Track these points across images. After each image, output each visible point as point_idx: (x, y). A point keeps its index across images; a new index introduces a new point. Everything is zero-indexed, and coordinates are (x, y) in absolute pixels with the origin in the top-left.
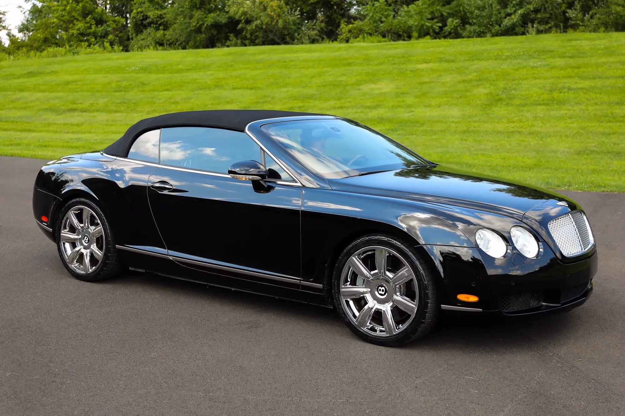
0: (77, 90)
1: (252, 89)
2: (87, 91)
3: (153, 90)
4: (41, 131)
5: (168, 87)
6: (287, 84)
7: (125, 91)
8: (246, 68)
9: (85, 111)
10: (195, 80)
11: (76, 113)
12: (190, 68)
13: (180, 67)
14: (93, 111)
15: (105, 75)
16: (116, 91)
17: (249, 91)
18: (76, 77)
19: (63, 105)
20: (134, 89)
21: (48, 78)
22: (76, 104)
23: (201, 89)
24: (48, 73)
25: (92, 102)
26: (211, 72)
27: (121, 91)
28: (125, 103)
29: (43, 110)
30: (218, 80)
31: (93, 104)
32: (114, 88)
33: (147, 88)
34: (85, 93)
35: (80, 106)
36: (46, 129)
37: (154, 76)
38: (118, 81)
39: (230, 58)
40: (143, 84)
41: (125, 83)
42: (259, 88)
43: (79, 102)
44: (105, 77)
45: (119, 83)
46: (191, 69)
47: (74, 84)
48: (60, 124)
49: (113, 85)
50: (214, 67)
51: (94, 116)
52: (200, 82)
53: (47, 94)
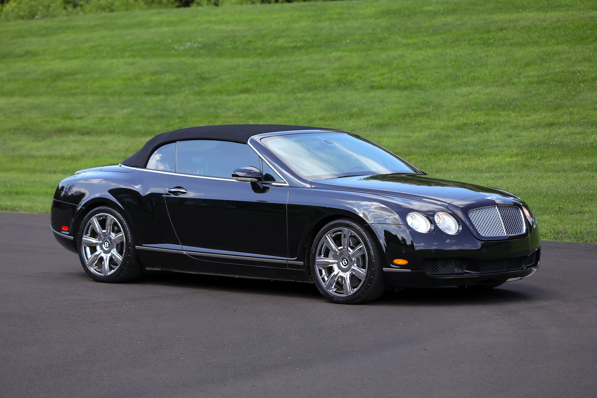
0: (74, 91)
1: (405, 88)
2: (93, 93)
3: (220, 92)
4: (7, 170)
5: (249, 85)
6: (474, 78)
7: (166, 94)
8: (408, 45)
9: (88, 133)
10: (304, 71)
11: (71, 137)
12: (298, 45)
13: (281, 42)
14: (103, 133)
15: (131, 60)
16: (147, 94)
17: (398, 93)
18: (75, 64)
19: (47, 122)
20: (183, 89)
21: (19, 65)
22: (71, 119)
23: (310, 89)
24: (20, 56)
25: (101, 115)
26: (339, 54)
27: (158, 94)
28: (162, 117)
29: (10, 130)
30: (346, 71)
31: (103, 118)
32: (146, 88)
33: (208, 87)
34: (90, 99)
35: (78, 123)
36: (17, 165)
37: (226, 62)
38: (156, 73)
39: (384, 22)
40: (203, 79)
41: (169, 78)
42: (419, 87)
43: (78, 115)
44: (131, 64)
45: (156, 77)
46: (299, 48)
47: (70, 78)
48: (40, 156)
49: (146, 80)
50: (348, 41)
51: (104, 143)
52: (309, 75)
53: (15, 99)
